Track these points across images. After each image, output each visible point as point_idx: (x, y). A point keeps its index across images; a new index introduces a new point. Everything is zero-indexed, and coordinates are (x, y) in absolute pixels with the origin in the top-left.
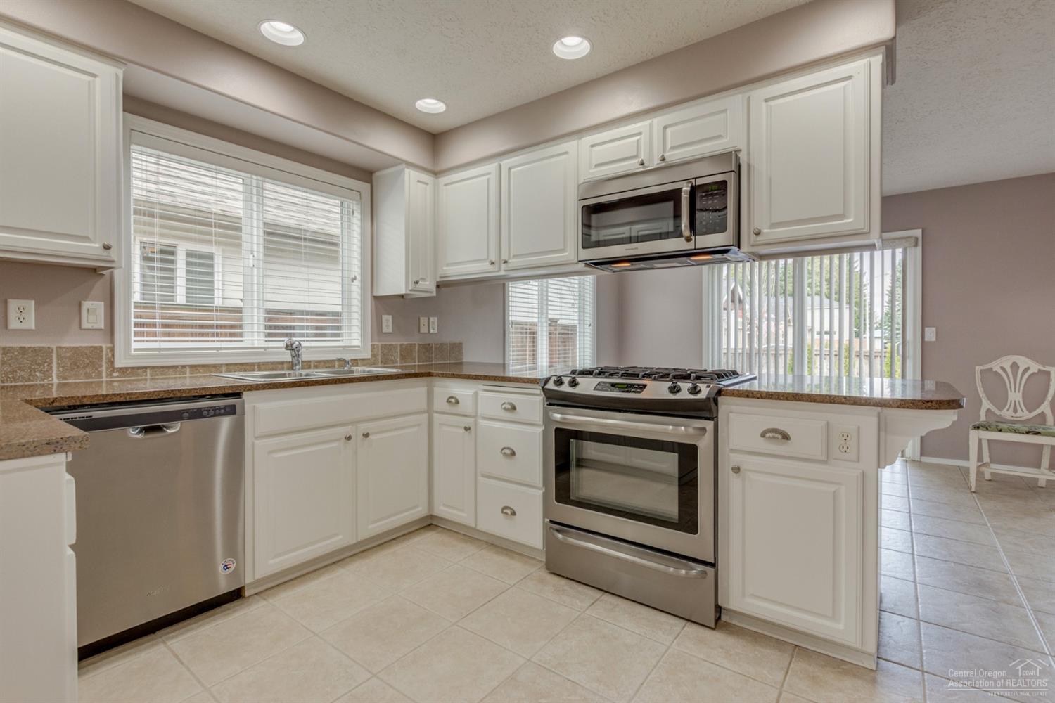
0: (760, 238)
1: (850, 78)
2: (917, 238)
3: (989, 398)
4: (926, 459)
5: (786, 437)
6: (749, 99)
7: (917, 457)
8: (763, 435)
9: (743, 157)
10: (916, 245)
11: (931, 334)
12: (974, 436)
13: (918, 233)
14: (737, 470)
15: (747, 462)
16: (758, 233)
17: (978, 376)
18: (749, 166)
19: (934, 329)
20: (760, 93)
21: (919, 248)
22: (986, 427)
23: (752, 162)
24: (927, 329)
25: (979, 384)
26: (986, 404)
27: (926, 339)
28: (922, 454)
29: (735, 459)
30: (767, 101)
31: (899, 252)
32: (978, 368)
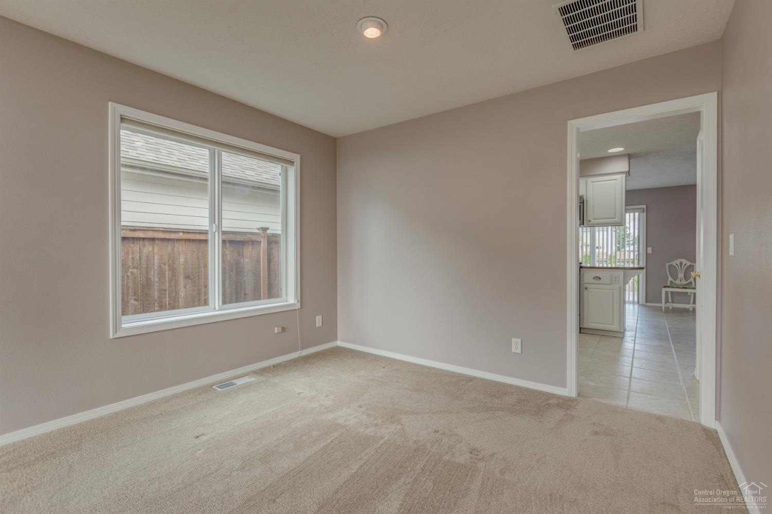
0: (590, 223)
1: (616, 180)
2: (644, 209)
3: (671, 276)
4: (648, 304)
5: (600, 278)
6: (587, 181)
7: (644, 304)
8: (594, 278)
9: (585, 198)
10: (644, 212)
11: (650, 250)
12: (664, 290)
13: (645, 206)
14: (586, 288)
15: (589, 286)
16: (590, 221)
17: (667, 267)
18: (587, 201)
19: (651, 248)
20: (590, 180)
21: (645, 214)
22: (668, 287)
23: (588, 200)
24: (648, 248)
25: (667, 271)
26: (670, 279)
27: (648, 252)
28: (646, 302)
29: (586, 286)
30: (593, 182)
31: (637, 214)
32: (667, 264)
